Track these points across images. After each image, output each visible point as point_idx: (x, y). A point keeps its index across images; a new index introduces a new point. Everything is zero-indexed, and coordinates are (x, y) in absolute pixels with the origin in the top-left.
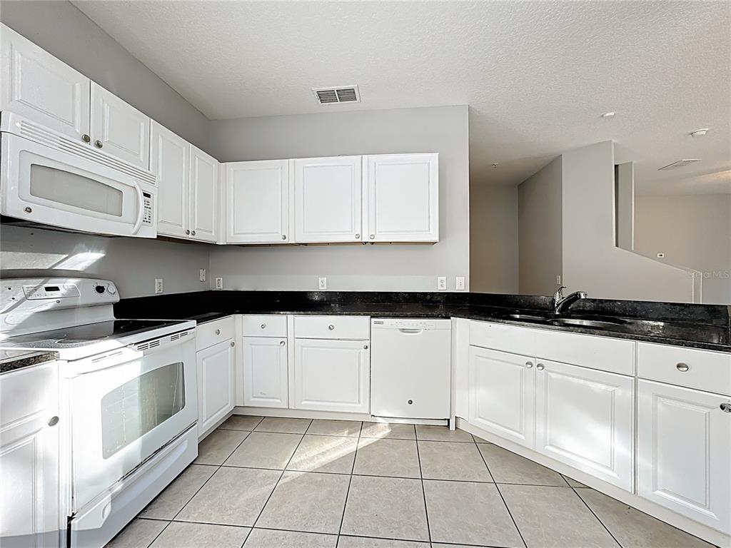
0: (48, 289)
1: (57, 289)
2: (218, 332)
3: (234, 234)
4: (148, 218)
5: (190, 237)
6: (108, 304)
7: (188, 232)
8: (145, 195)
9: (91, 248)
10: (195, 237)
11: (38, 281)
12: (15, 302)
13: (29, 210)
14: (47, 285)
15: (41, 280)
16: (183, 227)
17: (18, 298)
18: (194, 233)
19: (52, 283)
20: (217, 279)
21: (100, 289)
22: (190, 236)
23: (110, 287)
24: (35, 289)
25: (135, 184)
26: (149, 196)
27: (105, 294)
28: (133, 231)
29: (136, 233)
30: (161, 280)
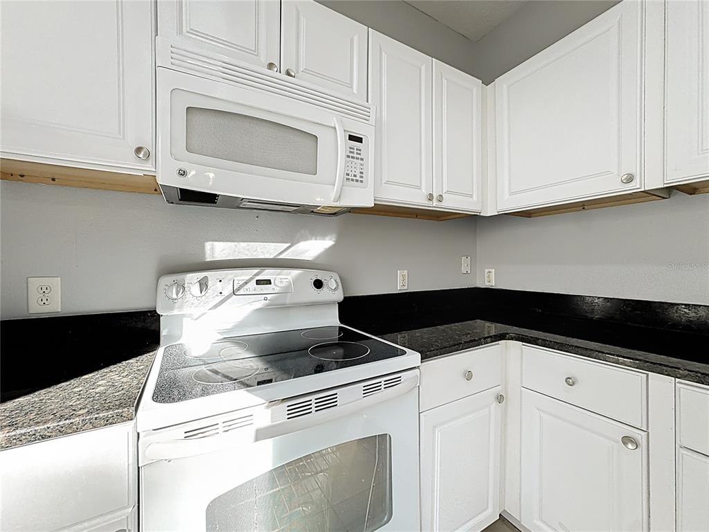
0: (258, 282)
1: (269, 282)
2: (469, 376)
3: (511, 194)
4: (358, 175)
5: (434, 205)
6: (332, 303)
7: (431, 197)
8: (352, 138)
10: (442, 204)
12: (223, 297)
13: (182, 172)
14: (260, 277)
15: (256, 271)
16: (424, 191)
17: (226, 293)
18: (440, 199)
19: (266, 274)
20: (487, 271)
21: (318, 284)
22: (435, 203)
23: (331, 282)
24: (246, 283)
25: (334, 122)
26: (359, 140)
27: (324, 289)
28: (333, 195)
29: (339, 198)
30: (406, 272)
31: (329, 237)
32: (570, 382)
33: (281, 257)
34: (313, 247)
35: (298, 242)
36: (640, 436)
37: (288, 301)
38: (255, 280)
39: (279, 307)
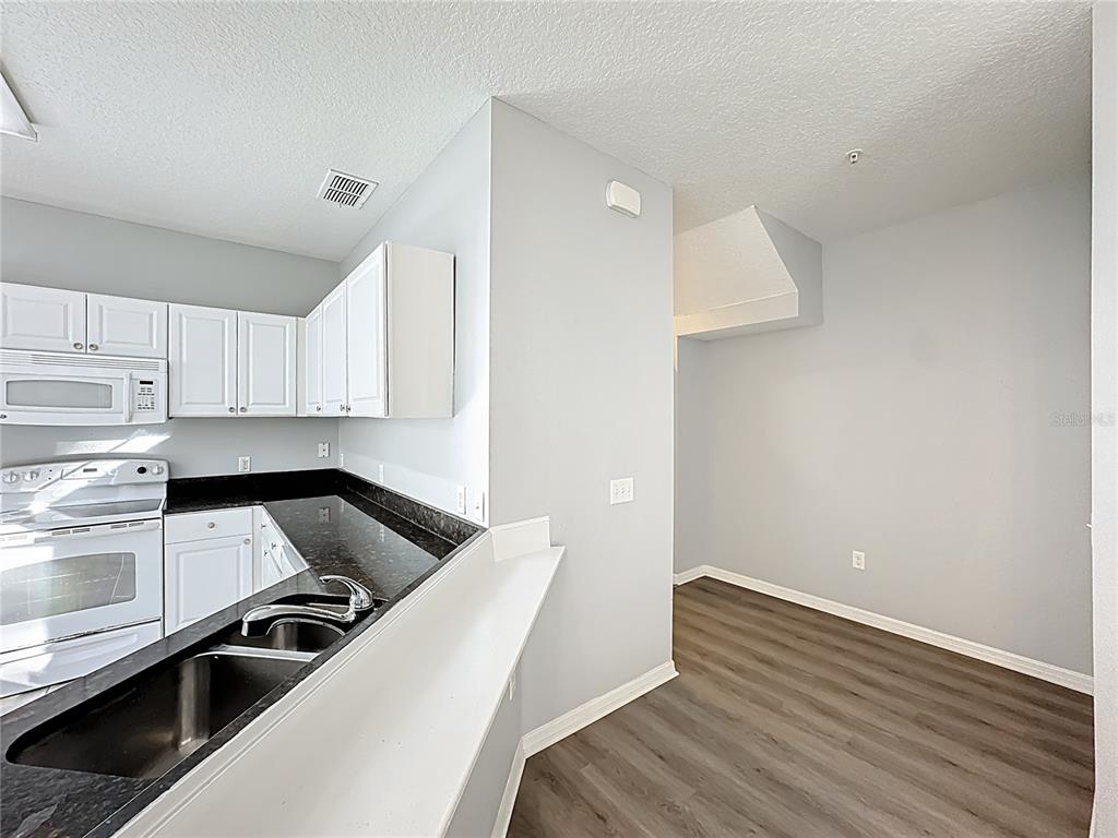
0: (85, 471)
1: (95, 470)
2: (211, 526)
4: (150, 405)
6: (162, 483)
7: (232, 410)
8: (142, 382)
10: (248, 413)
11: (76, 465)
13: (3, 416)
15: (80, 464)
16: (226, 405)
17: (54, 478)
18: (243, 410)
19: (91, 465)
21: (142, 470)
22: (236, 413)
23: (156, 467)
24: (73, 471)
27: (148, 474)
28: (124, 420)
29: (130, 421)
30: (248, 458)
33: (114, 451)
34: (144, 443)
35: (136, 437)
37: (112, 483)
38: (81, 470)
39: (100, 488)
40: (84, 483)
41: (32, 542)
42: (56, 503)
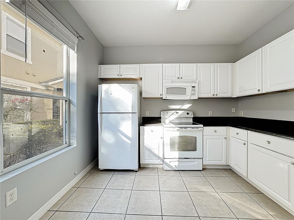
0: (176, 113)
1: (178, 113)
2: (215, 131)
3: (239, 92)
4: (194, 93)
6: (191, 118)
7: (214, 95)
8: (193, 87)
9: (188, 103)
10: (217, 96)
11: (174, 111)
12: (171, 115)
13: (166, 97)
14: (176, 112)
15: (175, 111)
16: (212, 94)
19: (177, 111)
20: (241, 112)
21: (188, 114)
23: (191, 113)
24: (174, 113)
25: (189, 85)
26: (194, 87)
27: (189, 115)
28: (189, 98)
29: (190, 98)
30: (211, 112)
31: (185, 103)
32: (237, 134)
33: (180, 108)
34: (187, 106)
35: (184, 105)
36: (246, 143)
37: (182, 117)
38: (175, 113)
39: (180, 118)
40: (176, 116)
41: (176, 130)
42: (171, 121)
